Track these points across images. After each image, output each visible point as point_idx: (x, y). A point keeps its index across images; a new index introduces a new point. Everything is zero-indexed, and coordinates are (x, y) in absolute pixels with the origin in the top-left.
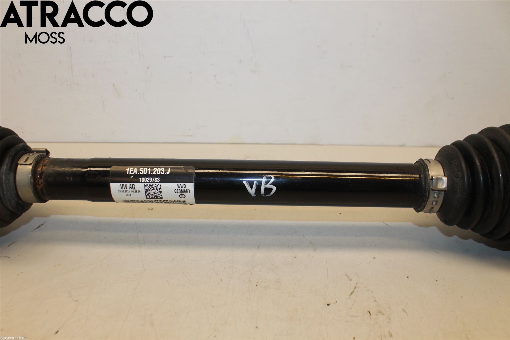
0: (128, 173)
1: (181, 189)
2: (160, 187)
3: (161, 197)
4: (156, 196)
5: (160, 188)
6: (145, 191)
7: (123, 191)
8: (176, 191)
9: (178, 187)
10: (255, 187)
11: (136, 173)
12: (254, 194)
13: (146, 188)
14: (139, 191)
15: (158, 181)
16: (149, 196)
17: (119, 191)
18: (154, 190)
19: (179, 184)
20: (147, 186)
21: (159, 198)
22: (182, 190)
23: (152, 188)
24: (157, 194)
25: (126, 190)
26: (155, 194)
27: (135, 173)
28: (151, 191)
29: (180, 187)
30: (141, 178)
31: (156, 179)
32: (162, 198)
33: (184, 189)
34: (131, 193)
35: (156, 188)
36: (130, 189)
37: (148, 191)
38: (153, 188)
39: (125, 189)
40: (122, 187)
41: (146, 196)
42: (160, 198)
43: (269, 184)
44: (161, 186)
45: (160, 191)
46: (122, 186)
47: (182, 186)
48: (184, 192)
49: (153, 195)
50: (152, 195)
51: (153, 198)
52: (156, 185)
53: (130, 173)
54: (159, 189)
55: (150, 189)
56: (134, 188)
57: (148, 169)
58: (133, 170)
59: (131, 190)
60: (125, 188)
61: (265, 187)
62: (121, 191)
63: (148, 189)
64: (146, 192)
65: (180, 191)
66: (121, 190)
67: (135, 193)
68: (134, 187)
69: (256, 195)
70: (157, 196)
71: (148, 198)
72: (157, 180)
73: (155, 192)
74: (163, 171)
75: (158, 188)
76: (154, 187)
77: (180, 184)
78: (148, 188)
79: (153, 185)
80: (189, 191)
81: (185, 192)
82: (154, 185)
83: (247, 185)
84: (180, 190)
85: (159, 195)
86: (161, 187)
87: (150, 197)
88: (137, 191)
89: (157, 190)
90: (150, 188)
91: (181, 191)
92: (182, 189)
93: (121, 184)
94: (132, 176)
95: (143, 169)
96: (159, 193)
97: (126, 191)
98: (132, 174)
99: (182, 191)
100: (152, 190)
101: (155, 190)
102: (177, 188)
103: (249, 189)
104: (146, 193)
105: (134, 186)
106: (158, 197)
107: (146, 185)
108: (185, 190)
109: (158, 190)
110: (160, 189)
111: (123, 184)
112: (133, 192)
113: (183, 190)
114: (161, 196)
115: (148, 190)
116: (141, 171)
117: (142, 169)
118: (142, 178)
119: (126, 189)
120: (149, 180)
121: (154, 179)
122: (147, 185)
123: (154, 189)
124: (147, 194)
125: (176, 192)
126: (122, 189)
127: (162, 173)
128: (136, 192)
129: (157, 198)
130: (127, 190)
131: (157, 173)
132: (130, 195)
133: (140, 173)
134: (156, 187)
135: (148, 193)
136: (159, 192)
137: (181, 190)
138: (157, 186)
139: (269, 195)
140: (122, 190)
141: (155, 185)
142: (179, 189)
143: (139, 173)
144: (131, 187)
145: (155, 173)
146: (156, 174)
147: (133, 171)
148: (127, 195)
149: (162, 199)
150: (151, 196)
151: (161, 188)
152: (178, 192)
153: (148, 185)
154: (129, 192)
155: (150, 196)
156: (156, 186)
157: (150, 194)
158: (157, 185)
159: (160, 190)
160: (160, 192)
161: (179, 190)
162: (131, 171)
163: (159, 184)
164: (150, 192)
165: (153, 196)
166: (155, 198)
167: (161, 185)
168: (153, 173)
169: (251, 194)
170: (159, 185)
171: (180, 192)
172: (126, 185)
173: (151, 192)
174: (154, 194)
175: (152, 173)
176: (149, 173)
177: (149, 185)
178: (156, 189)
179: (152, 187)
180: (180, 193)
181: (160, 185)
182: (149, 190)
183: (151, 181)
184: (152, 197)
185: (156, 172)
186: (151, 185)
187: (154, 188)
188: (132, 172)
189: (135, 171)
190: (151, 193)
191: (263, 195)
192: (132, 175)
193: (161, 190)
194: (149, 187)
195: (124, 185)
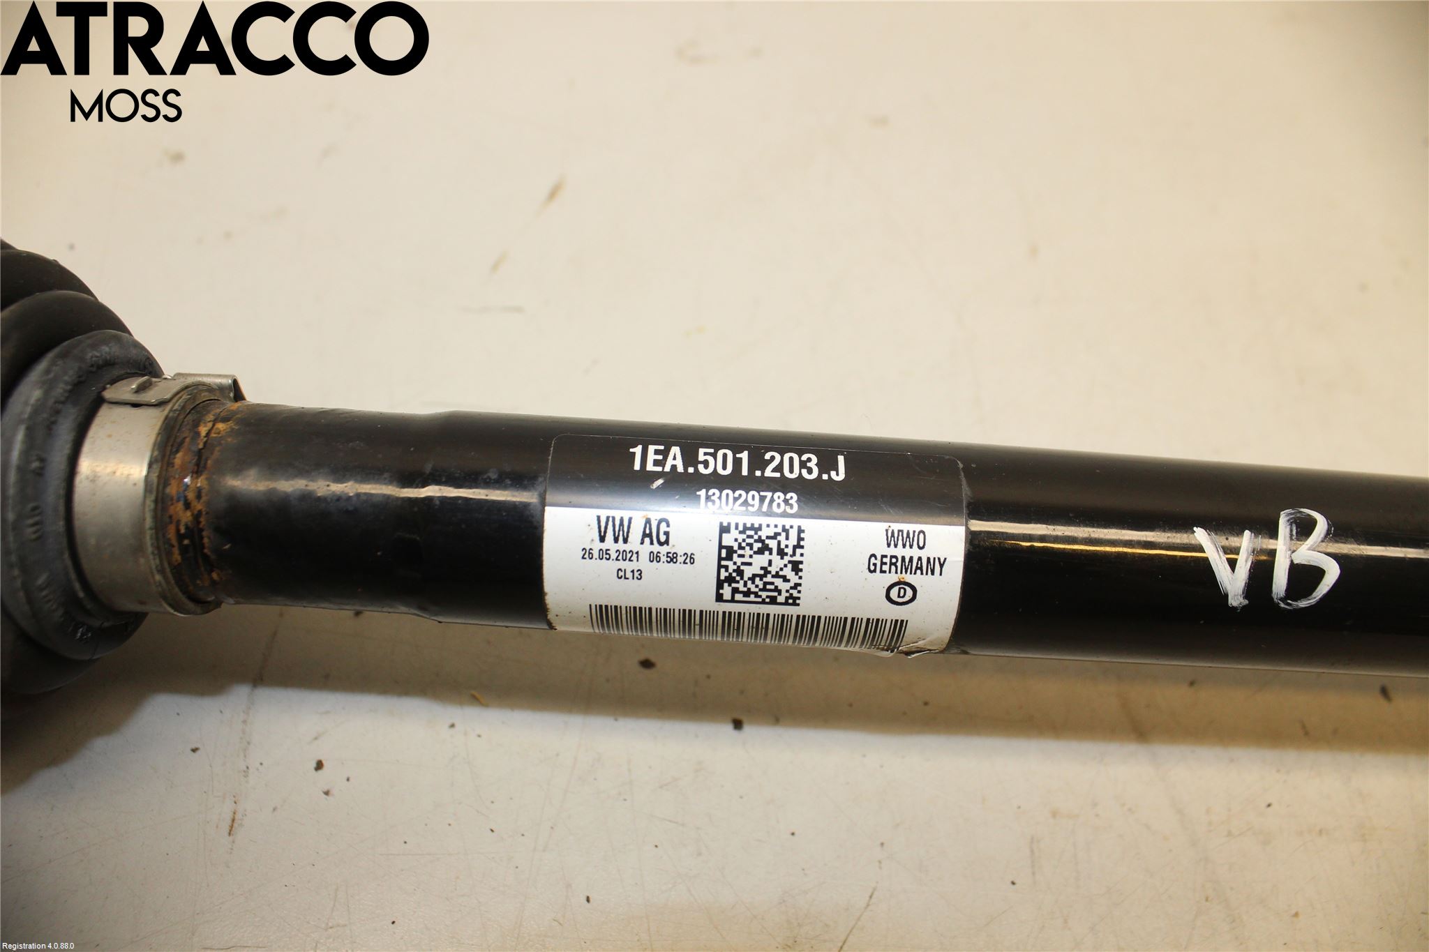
0: (637, 467)
1: (899, 552)
2: (800, 539)
3: (795, 593)
4: (769, 587)
5: (798, 546)
6: (720, 559)
7: (604, 555)
8: (875, 565)
9: (889, 545)
10: (1246, 561)
11: (680, 469)
12: (1240, 591)
13: (724, 544)
14: (690, 559)
15: (791, 506)
16: (734, 585)
17: (587, 554)
18: (767, 553)
19: (896, 527)
20: (734, 533)
21: (781, 599)
22: (907, 560)
23: (756, 541)
24: (777, 576)
25: (621, 546)
26: (769, 579)
27: (674, 467)
28: (751, 556)
29: (900, 543)
30: (704, 491)
31: (777, 501)
32: (793, 601)
33: (915, 553)
34: (643, 563)
35: (779, 543)
36: (642, 543)
37: (735, 556)
38: (760, 545)
39: (616, 540)
40: (605, 532)
41: (720, 585)
42: (787, 598)
43: (1309, 549)
44: (802, 535)
45: (794, 559)
46: (603, 525)
47: (908, 541)
48: (917, 568)
49: (757, 579)
50: (749, 583)
51: (752, 598)
52: (779, 530)
53: (650, 467)
54: (789, 551)
55: (748, 548)
56: (663, 538)
57: (738, 456)
58: (665, 453)
59: (647, 548)
60: (621, 538)
61: (1292, 561)
62: (596, 555)
63: (736, 548)
64: (723, 563)
65: (895, 564)
66: (597, 546)
67: (664, 567)
68: (667, 534)
69: (1246, 602)
70: (777, 589)
71: (725, 598)
72: (783, 505)
73: (770, 563)
74: (812, 464)
75: (787, 543)
76: (768, 537)
77: (899, 531)
78: (736, 540)
79: (764, 527)
80: (941, 566)
81: (919, 571)
82: (768, 526)
83: (1214, 549)
84: (896, 557)
85: (789, 581)
86: (803, 539)
87: (735, 591)
88: (680, 553)
89: (781, 553)
90: (748, 544)
91: (899, 564)
92: (907, 553)
93: (599, 518)
94: (660, 482)
95: (714, 455)
96: (788, 572)
97: (624, 556)
98: (659, 469)
99: (907, 565)
100: (755, 553)
101: (771, 554)
102: (881, 549)
103: (1221, 567)
104: (723, 570)
105: (668, 526)
106: (780, 592)
107: (729, 524)
108: (920, 559)
109: (786, 554)
110: (799, 551)
111: (608, 518)
112: (654, 558)
113: (911, 559)
114: (796, 586)
115: (736, 552)
116: (701, 458)
117: (705, 454)
118: (711, 492)
119: (625, 541)
120: (746, 500)
121: (772, 500)
122: (733, 527)
123: (764, 549)
124: (724, 574)
125: (875, 571)
126: (602, 539)
127: (810, 471)
128: (672, 558)
129: (773, 601)
130: (627, 547)
131: (782, 474)
132: (636, 574)
133: (701, 468)
134: (779, 538)
135: (732, 567)
136: (790, 566)
137: (903, 558)
138: (784, 534)
139: (1303, 604)
140: (604, 546)
141: (776, 526)
142: (891, 551)
143: (696, 470)
144: (650, 535)
145: (774, 470)
146: (778, 475)
147: (665, 458)
148: (621, 575)
149: (795, 604)
150: (745, 584)
151: (802, 543)
152: (886, 568)
153: (737, 528)
154: (635, 556)
155: (741, 586)
156: (779, 534)
157: (740, 572)
158: (784, 529)
159: (794, 554)
160: (796, 567)
161: (892, 557)
162: (651, 457)
163: (796, 522)
164: (743, 564)
165: (753, 589)
166: (763, 602)
167: (803, 531)
168: (763, 473)
169: (1226, 596)
170: (791, 527)
171: (893, 568)
172: (626, 524)
173: (750, 564)
174: (761, 577)
175: (758, 473)
176: (745, 472)
177: (741, 528)
178: (775, 551)
179: (756, 537)
180: (893, 578)
181: (800, 531)
182: (740, 552)
183: (753, 506)
184: (747, 593)
185: (779, 468)
186: (752, 528)
187: (767, 542)
188: (656, 463)
189: (675, 458)
190: (748, 571)
191: (1281, 599)
192: (657, 475)
193: (802, 555)
194: (744, 536)
195: (617, 523)
